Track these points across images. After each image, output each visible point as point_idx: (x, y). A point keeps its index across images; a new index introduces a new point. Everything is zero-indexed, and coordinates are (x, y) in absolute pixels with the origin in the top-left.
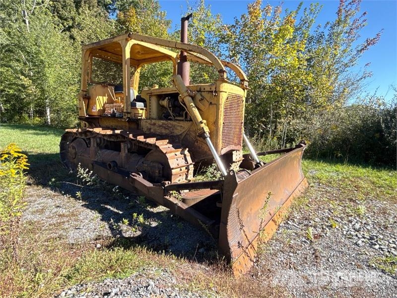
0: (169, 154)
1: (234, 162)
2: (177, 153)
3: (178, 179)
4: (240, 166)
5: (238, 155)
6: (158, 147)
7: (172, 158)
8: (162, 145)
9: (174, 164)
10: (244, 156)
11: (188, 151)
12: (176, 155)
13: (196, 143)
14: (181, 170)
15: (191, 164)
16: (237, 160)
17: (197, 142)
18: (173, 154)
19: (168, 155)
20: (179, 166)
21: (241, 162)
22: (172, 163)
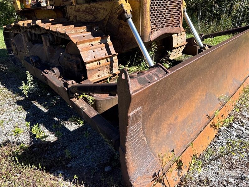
0: (81, 45)
1: (175, 48)
2: (93, 43)
3: (97, 74)
4: (183, 52)
5: (180, 39)
6: (68, 36)
7: (87, 49)
8: (74, 34)
9: (90, 57)
10: (187, 40)
11: (110, 39)
12: (92, 45)
13: (121, 29)
14: (100, 64)
15: (114, 55)
16: (179, 46)
17: (122, 27)
18: (87, 44)
19: (80, 47)
20: (96, 59)
21: (184, 47)
22: (86, 56)
